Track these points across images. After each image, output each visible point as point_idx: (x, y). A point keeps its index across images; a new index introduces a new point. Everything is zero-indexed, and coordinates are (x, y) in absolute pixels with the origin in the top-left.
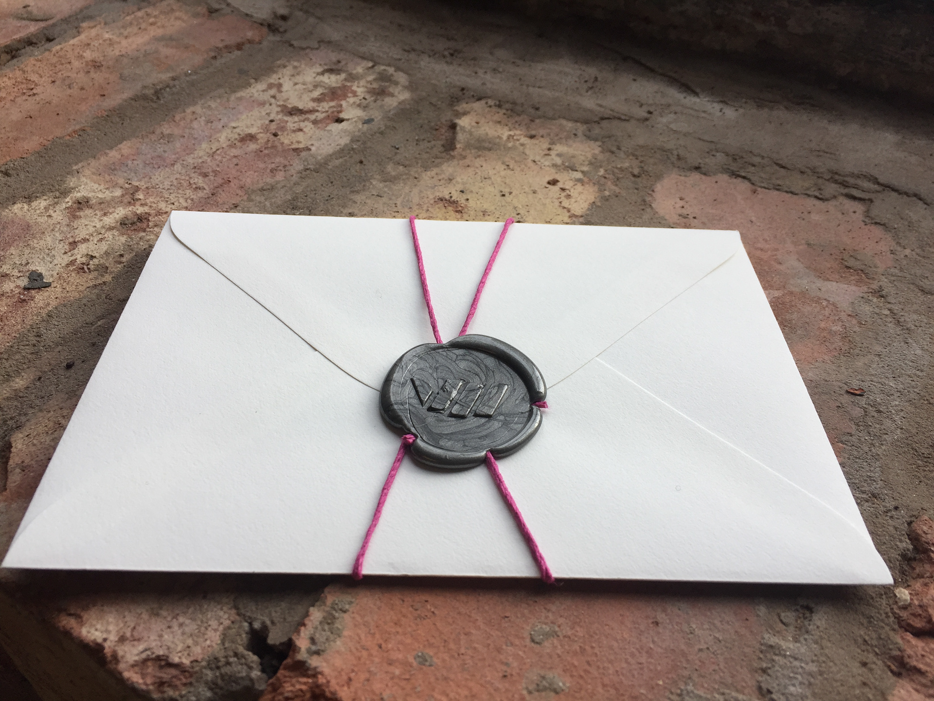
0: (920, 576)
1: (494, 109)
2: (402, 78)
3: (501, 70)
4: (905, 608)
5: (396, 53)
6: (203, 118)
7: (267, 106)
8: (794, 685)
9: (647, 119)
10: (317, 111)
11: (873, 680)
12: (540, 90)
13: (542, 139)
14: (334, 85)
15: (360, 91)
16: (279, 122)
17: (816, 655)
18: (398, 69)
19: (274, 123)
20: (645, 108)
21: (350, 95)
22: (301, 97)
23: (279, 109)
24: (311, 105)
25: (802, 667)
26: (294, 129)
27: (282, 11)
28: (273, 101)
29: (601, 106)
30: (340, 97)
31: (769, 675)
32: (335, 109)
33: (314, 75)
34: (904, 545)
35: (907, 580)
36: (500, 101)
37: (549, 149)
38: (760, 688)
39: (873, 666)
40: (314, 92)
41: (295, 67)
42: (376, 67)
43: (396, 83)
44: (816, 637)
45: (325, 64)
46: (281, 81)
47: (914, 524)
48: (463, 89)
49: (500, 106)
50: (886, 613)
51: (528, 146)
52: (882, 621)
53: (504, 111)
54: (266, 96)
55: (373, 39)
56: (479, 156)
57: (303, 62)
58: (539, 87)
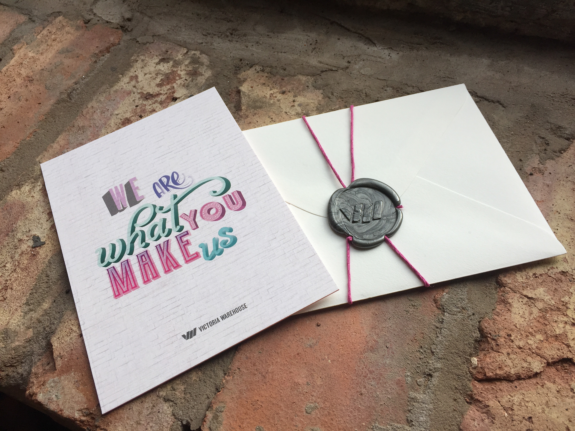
0: (483, 350)
1: (261, 74)
2: (205, 59)
3: (261, 42)
4: (475, 368)
5: (199, 38)
6: (99, 110)
7: (132, 94)
8: (422, 417)
9: (347, 68)
10: (161, 94)
11: (458, 408)
12: (285, 54)
13: (289, 94)
14: (167, 72)
15: (183, 73)
16: (141, 106)
17: (433, 400)
18: (202, 52)
19: (138, 107)
20: (346, 59)
21: (177, 78)
22: (150, 84)
23: (139, 96)
24: (157, 89)
25: (426, 407)
26: (150, 110)
27: (128, 15)
28: (135, 89)
29: (321, 62)
30: (172, 80)
31: (411, 413)
32: (171, 91)
33: (155, 65)
34: (476, 335)
35: (477, 352)
36: (263, 67)
37: (294, 101)
38: (407, 420)
39: (459, 400)
40: (157, 79)
41: (143, 60)
42: (189, 53)
43: (202, 64)
44: (433, 391)
45: (160, 55)
46: (136, 73)
47: (481, 323)
48: (241, 60)
49: (263, 71)
50: (466, 372)
51: (282, 101)
52: (464, 376)
53: (266, 74)
54: (129, 87)
55: (184, 30)
56: (255, 114)
57: (147, 55)
58: (285, 53)
